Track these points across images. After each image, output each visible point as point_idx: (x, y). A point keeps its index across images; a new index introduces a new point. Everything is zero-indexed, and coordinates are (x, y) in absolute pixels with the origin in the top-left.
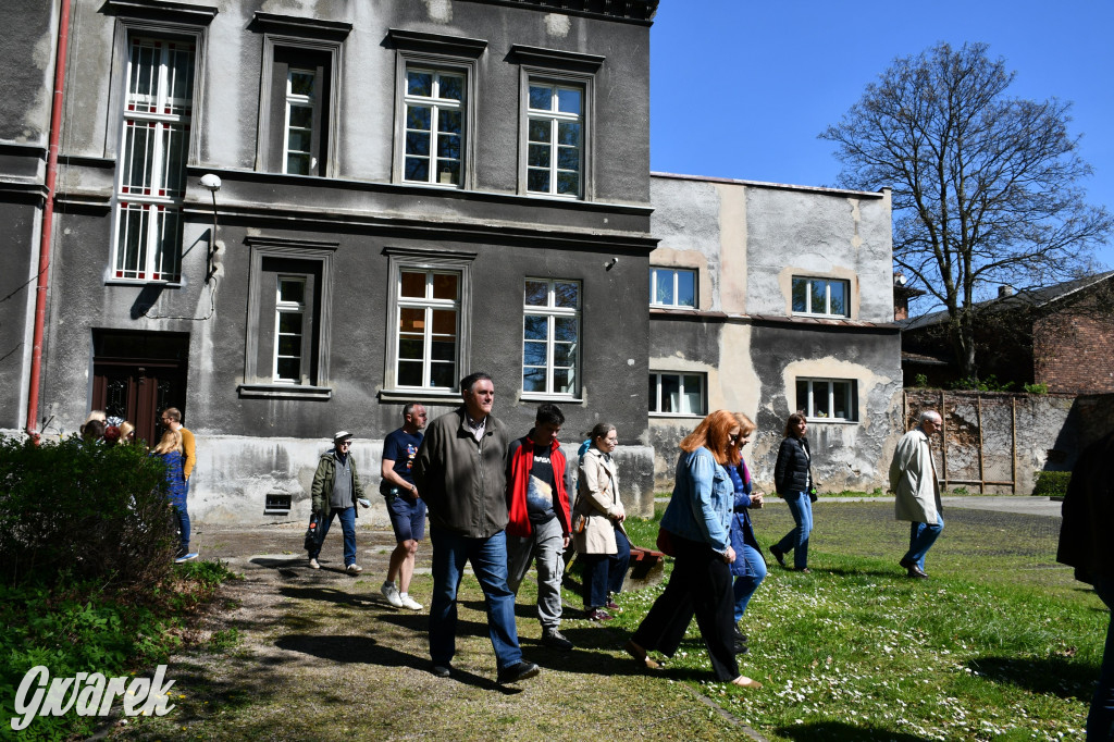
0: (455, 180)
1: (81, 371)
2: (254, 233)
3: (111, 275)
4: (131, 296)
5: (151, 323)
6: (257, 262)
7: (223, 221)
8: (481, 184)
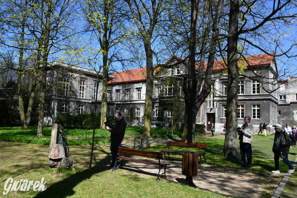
0: (243, 93)
1: (206, 117)
2: (221, 102)
3: (208, 108)
4: (210, 109)
5: (212, 112)
6: (221, 105)
7: (218, 101)
8: (246, 94)
